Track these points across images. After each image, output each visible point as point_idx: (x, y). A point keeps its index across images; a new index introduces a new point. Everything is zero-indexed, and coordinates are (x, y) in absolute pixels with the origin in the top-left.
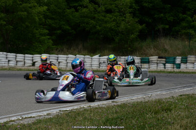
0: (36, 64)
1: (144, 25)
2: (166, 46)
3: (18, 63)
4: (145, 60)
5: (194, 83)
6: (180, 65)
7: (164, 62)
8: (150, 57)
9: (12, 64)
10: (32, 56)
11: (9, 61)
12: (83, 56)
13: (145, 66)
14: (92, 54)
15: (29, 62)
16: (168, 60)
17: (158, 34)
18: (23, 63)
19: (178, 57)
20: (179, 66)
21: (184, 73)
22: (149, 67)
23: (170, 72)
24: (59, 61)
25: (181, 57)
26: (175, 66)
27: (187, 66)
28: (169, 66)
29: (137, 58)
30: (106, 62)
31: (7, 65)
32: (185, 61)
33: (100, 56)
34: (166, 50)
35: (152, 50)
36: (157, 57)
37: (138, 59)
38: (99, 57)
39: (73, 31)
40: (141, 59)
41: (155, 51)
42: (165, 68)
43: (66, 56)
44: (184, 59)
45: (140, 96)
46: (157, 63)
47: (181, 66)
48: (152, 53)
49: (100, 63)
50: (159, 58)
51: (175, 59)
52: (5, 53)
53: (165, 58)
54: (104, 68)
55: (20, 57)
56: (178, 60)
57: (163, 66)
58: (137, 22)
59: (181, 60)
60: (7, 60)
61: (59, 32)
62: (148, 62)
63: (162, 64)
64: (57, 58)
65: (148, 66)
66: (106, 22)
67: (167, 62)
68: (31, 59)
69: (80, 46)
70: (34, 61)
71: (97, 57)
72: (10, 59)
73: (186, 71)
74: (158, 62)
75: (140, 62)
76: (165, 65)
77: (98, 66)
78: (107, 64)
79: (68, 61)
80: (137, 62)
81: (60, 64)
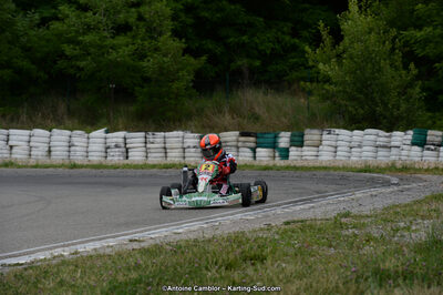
2: (257, 109)
5: (318, 193)
6: (287, 150)
7: (253, 145)
14: (89, 128)
16: (261, 140)
17: (240, 81)
19: (283, 134)
20: (285, 154)
21: (296, 168)
23: (267, 168)
24: (11, 143)
25: (289, 134)
26: (277, 154)
27: (304, 153)
28: (263, 153)
32: (298, 142)
33: (107, 132)
34: (257, 118)
35: (228, 117)
36: (237, 133)
37: (194, 138)
41: (233, 118)
44: (296, 139)
45: (196, 226)
46: (238, 147)
47: (291, 153)
48: (226, 123)
49: (107, 148)
50: (242, 134)
51: (276, 137)
53: (255, 135)
54: (116, 158)
56: (284, 140)
57: (251, 154)
59: (291, 141)
63: (248, 150)
67: (259, 145)
71: (100, 133)
73: (299, 164)
74: (240, 144)
76: (255, 152)
77: (104, 154)
78: (124, 150)
79: (32, 144)
80: (192, 145)
81: (14, 150)
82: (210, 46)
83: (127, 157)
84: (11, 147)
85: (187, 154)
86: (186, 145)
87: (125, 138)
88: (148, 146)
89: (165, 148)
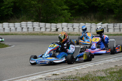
0: (58, 29)
3: (47, 29)
9: (43, 30)
10: (56, 24)
11: (41, 28)
12: (90, 24)
15: (54, 29)
18: (50, 29)
30: (107, 28)
31: (40, 31)
38: (101, 24)
39: (87, 6)
43: (78, 24)
52: (38, 23)
55: (48, 25)
60: (39, 28)
61: (77, 7)
64: (72, 26)
68: (55, 26)
69: (92, 17)
70: (57, 28)
72: (41, 27)
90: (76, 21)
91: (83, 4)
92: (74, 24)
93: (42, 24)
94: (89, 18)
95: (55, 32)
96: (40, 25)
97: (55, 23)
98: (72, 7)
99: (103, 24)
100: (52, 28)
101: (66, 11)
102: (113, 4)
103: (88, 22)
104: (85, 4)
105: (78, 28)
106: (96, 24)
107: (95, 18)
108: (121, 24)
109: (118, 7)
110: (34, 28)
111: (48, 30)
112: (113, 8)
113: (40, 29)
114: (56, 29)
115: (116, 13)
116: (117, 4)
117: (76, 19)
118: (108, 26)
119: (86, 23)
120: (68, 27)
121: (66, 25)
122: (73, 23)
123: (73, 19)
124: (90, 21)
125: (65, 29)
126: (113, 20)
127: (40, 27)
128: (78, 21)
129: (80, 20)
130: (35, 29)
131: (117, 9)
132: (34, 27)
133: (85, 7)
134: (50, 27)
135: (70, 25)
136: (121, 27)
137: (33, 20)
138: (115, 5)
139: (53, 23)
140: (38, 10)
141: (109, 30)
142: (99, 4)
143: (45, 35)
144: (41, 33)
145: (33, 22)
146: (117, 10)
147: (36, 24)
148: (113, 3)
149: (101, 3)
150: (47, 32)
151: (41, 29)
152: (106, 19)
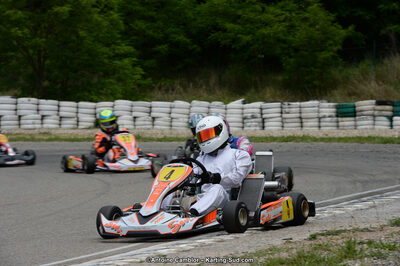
1: (351, 28)
3: (64, 121)
4: (345, 110)
7: (390, 113)
8: (357, 103)
9: (51, 123)
10: (94, 104)
11: (43, 117)
12: (206, 103)
13: (347, 123)
14: (227, 98)
15: (87, 120)
16: (398, 109)
17: (387, 48)
18: (73, 121)
22: (356, 126)
24: (153, 114)
29: (327, 104)
30: (259, 115)
31: (38, 126)
33: (244, 103)
36: (374, 101)
37: (329, 107)
38: (242, 105)
39: (195, 46)
40: (337, 107)
41: (379, 85)
42: (391, 126)
43: (168, 104)
46: (374, 116)
49: (244, 118)
50: (379, 103)
52: (34, 100)
53: (392, 104)
54: (253, 128)
55: (68, 107)
57: (388, 123)
58: (333, 22)
60: (39, 116)
61: (163, 48)
62: (353, 114)
63: (385, 118)
64: (148, 109)
65: (352, 123)
66: (266, 24)
67: (396, 113)
68: (92, 111)
69: (213, 80)
71: (237, 103)
72: (45, 113)
74: (376, 113)
75: (334, 114)
76: (391, 120)
77: (241, 125)
78: (260, 120)
79: (173, 115)
80: (327, 114)
81: (156, 122)
82: (361, 13)
83: (263, 127)
84: (154, 119)
85: (322, 124)
86: (321, 115)
87: (261, 109)
88: (284, 115)
89: (300, 118)
90: (160, 95)
91: (182, 38)
92: (154, 103)
93: (48, 105)
94: (201, 86)
95: (89, 131)
96: (41, 107)
97: (91, 101)
98: (145, 48)
99: (247, 105)
100: (82, 117)
101: (126, 61)
102: (279, 40)
103: (200, 98)
104: (188, 40)
105: (166, 117)
106: (226, 103)
107: (222, 84)
108: (303, 104)
109: (296, 50)
110: (20, 117)
111: (68, 124)
112: (278, 51)
113: (40, 121)
114: (94, 119)
115: (288, 67)
116: (290, 38)
117: (160, 88)
118: (264, 111)
119: (194, 101)
120: (135, 114)
121: (129, 108)
122: (151, 99)
123: (152, 88)
124: (205, 95)
125: (125, 122)
126: (278, 93)
127: (42, 113)
128: (168, 95)
129: (173, 90)
130: (22, 121)
131: (291, 57)
132: (21, 112)
133: (190, 48)
134: (74, 114)
135: (140, 106)
136: (303, 115)
137: (16, 91)
138: (284, 42)
139: (85, 100)
140: (35, 57)
141: (266, 124)
142: (235, 40)
143: (57, 139)
144: (45, 133)
145: (16, 96)
146: (292, 60)
147: (27, 104)
148: (281, 35)
149: (239, 36)
150: (66, 131)
151: (45, 121)
152: (256, 88)
